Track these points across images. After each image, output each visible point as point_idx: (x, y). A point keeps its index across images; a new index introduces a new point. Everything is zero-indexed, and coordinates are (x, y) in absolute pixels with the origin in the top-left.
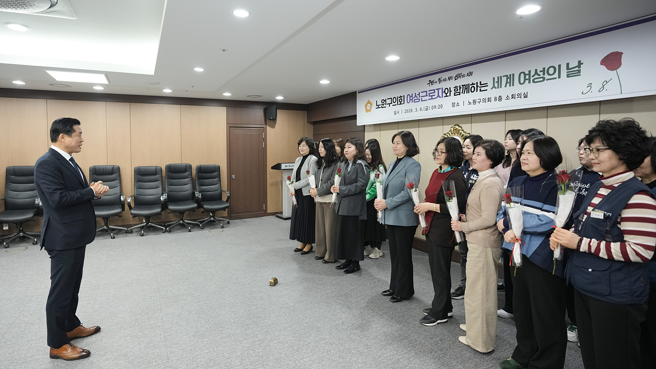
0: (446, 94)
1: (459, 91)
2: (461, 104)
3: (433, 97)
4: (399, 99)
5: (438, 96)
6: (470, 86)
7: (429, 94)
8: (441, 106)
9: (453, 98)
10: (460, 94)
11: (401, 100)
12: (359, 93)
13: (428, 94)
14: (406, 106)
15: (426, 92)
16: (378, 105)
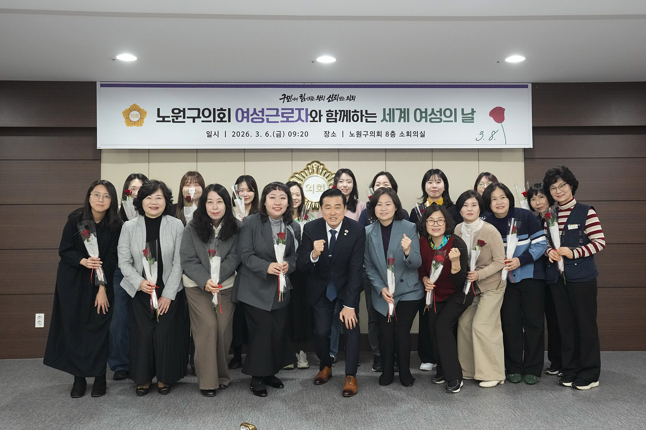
0: (314, 118)
1: (334, 117)
2: (339, 134)
3: (290, 119)
4: (217, 113)
5: (300, 118)
6: (352, 114)
7: (283, 114)
8: (306, 134)
9: (324, 125)
10: (336, 121)
11: (222, 116)
12: (102, 86)
13: (280, 114)
14: (233, 126)
15: (277, 110)
16: (164, 117)
